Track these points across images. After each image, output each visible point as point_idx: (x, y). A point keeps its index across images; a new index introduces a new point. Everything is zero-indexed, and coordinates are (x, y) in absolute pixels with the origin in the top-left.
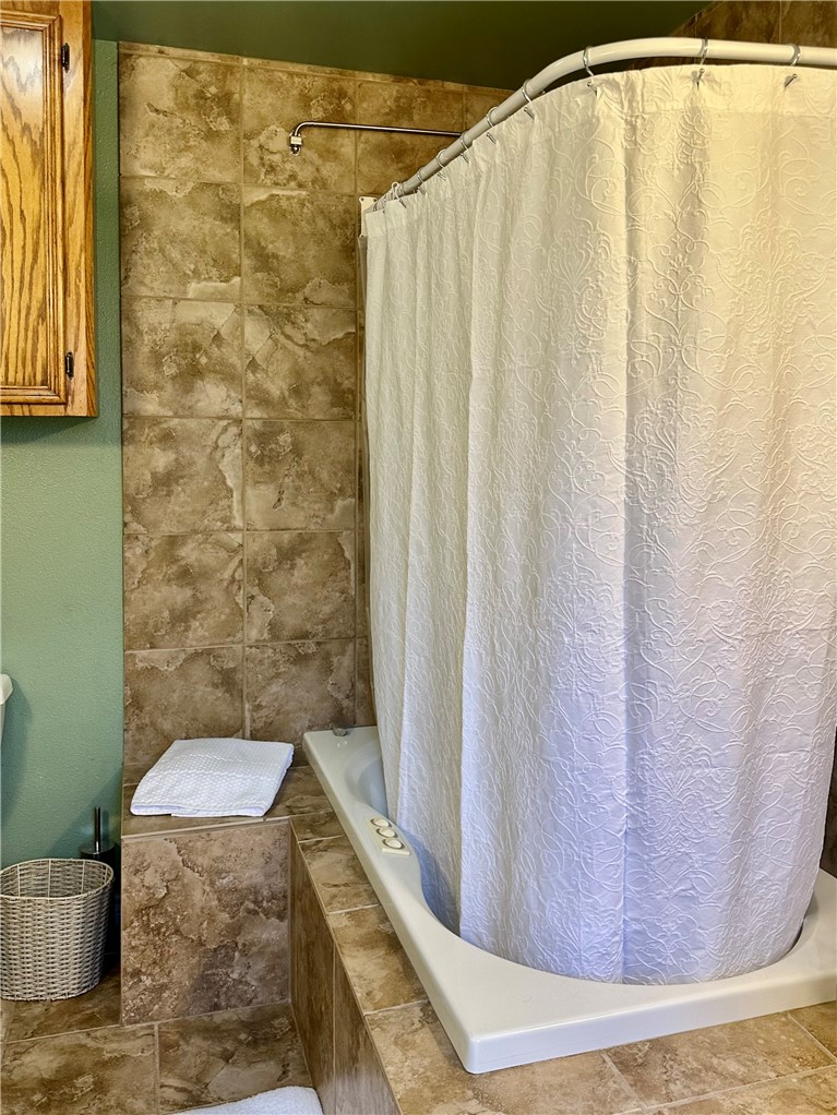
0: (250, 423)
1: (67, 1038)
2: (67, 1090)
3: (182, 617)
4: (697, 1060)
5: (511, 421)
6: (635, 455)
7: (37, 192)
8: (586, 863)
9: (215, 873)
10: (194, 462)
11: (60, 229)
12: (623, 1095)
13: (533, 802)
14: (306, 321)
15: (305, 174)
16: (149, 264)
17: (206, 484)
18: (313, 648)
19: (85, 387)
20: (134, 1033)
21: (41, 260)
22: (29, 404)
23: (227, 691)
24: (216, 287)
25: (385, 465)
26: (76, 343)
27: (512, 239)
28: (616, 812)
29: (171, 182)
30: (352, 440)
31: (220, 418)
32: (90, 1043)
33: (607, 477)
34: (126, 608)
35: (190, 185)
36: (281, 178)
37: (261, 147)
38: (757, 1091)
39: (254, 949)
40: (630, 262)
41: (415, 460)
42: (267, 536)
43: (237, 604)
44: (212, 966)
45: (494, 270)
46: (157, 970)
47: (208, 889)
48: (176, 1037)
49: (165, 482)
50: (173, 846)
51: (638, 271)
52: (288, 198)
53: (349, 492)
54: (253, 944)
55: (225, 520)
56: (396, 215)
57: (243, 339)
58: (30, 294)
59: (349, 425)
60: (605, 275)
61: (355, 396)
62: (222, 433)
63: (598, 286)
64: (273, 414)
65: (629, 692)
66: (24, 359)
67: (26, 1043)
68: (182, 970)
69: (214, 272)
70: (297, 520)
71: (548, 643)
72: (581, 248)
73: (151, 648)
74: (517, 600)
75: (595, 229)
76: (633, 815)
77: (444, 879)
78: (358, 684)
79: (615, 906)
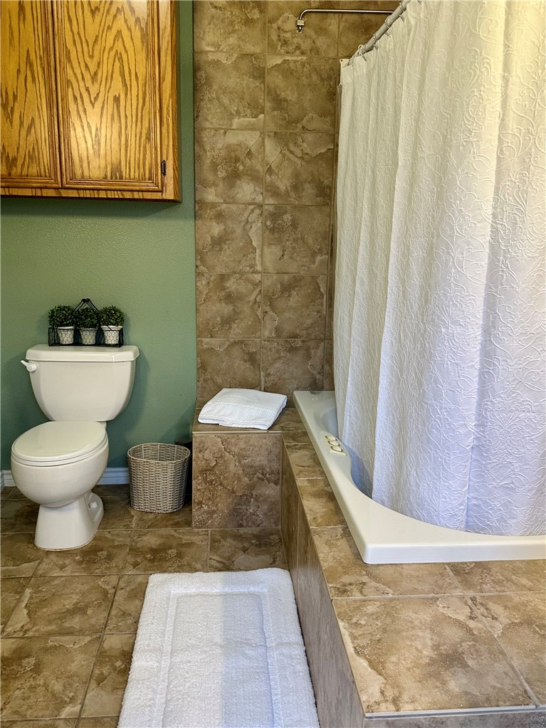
0: (267, 207)
1: (164, 531)
2: (163, 554)
3: (227, 321)
4: (502, 575)
5: (420, 191)
6: (498, 210)
7: (145, 60)
8: (446, 462)
9: (240, 457)
10: (235, 231)
11: (157, 84)
12: (453, 586)
13: (417, 427)
14: (303, 141)
15: (306, 45)
16: (210, 108)
17: (241, 244)
18: (300, 344)
19: (172, 182)
20: (198, 533)
21: (147, 103)
22: (142, 191)
23: (251, 364)
24: (249, 122)
25: (345, 231)
26: (167, 155)
27: (427, 69)
28: (468, 435)
29: (224, 54)
30: (328, 218)
31: (250, 204)
32: (177, 535)
33: (478, 225)
34: (198, 315)
35: (235, 55)
36: (291, 48)
37: (279, 28)
38: (537, 596)
39: (261, 498)
40: (504, 77)
41: (363, 226)
42: (275, 277)
43: (257, 316)
44: (239, 504)
45: (416, 92)
46: (210, 503)
47: (237, 464)
48: (219, 537)
49: (219, 242)
50: (219, 440)
51: (509, 83)
52: (295, 62)
53: (325, 252)
54: (261, 496)
55: (252, 266)
56: (360, 66)
57: (264, 154)
58: (142, 125)
59: (327, 209)
60: (486, 87)
61: (331, 191)
62: (250, 213)
63: (480, 95)
64: (281, 202)
65: (481, 364)
66: (139, 164)
67: (145, 531)
68: (223, 505)
69: (249, 111)
70: (293, 268)
71: (432, 333)
72: (471, 69)
73: (211, 337)
74: (416, 308)
75: (481, 55)
76: (477, 437)
77: (367, 472)
78: (325, 367)
79: (463, 488)
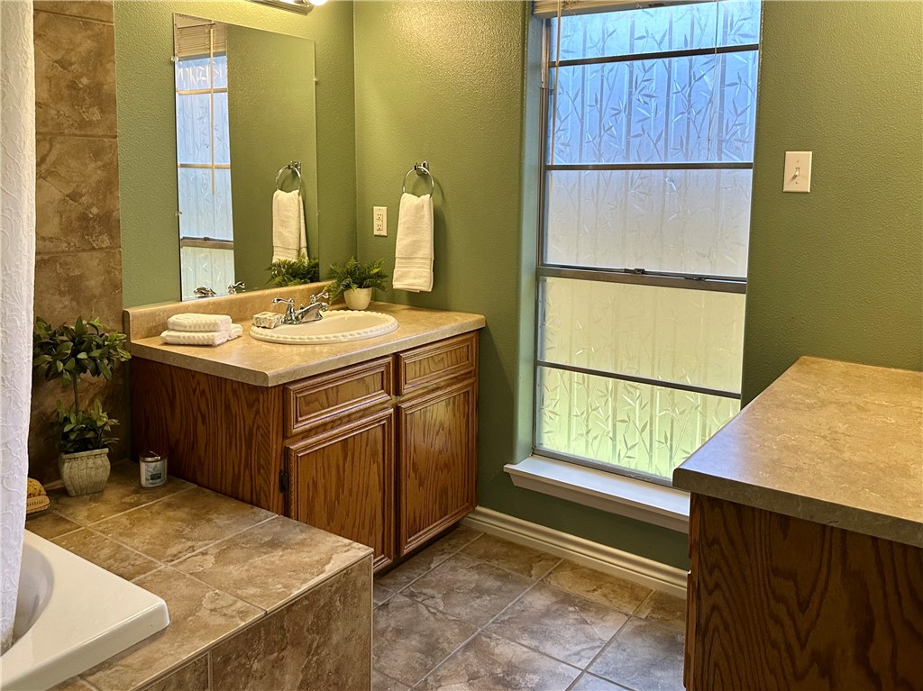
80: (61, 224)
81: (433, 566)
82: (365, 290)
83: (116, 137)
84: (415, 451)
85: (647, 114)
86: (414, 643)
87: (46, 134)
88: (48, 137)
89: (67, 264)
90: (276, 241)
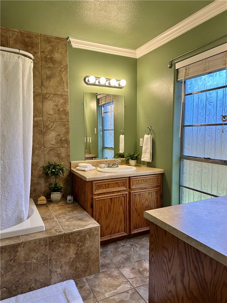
80: (56, 141)
81: (142, 239)
82: (134, 161)
83: (69, 122)
84: (136, 205)
85: (210, 108)
86: (124, 256)
87: (53, 121)
88: (53, 122)
89: (57, 150)
90: (120, 148)
